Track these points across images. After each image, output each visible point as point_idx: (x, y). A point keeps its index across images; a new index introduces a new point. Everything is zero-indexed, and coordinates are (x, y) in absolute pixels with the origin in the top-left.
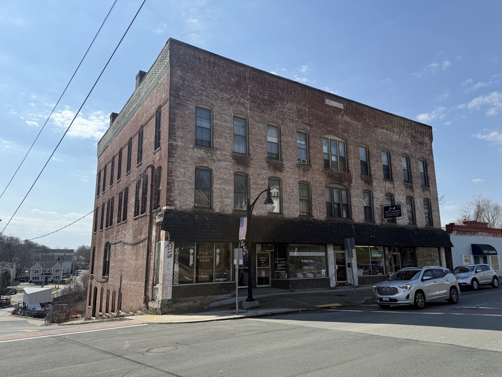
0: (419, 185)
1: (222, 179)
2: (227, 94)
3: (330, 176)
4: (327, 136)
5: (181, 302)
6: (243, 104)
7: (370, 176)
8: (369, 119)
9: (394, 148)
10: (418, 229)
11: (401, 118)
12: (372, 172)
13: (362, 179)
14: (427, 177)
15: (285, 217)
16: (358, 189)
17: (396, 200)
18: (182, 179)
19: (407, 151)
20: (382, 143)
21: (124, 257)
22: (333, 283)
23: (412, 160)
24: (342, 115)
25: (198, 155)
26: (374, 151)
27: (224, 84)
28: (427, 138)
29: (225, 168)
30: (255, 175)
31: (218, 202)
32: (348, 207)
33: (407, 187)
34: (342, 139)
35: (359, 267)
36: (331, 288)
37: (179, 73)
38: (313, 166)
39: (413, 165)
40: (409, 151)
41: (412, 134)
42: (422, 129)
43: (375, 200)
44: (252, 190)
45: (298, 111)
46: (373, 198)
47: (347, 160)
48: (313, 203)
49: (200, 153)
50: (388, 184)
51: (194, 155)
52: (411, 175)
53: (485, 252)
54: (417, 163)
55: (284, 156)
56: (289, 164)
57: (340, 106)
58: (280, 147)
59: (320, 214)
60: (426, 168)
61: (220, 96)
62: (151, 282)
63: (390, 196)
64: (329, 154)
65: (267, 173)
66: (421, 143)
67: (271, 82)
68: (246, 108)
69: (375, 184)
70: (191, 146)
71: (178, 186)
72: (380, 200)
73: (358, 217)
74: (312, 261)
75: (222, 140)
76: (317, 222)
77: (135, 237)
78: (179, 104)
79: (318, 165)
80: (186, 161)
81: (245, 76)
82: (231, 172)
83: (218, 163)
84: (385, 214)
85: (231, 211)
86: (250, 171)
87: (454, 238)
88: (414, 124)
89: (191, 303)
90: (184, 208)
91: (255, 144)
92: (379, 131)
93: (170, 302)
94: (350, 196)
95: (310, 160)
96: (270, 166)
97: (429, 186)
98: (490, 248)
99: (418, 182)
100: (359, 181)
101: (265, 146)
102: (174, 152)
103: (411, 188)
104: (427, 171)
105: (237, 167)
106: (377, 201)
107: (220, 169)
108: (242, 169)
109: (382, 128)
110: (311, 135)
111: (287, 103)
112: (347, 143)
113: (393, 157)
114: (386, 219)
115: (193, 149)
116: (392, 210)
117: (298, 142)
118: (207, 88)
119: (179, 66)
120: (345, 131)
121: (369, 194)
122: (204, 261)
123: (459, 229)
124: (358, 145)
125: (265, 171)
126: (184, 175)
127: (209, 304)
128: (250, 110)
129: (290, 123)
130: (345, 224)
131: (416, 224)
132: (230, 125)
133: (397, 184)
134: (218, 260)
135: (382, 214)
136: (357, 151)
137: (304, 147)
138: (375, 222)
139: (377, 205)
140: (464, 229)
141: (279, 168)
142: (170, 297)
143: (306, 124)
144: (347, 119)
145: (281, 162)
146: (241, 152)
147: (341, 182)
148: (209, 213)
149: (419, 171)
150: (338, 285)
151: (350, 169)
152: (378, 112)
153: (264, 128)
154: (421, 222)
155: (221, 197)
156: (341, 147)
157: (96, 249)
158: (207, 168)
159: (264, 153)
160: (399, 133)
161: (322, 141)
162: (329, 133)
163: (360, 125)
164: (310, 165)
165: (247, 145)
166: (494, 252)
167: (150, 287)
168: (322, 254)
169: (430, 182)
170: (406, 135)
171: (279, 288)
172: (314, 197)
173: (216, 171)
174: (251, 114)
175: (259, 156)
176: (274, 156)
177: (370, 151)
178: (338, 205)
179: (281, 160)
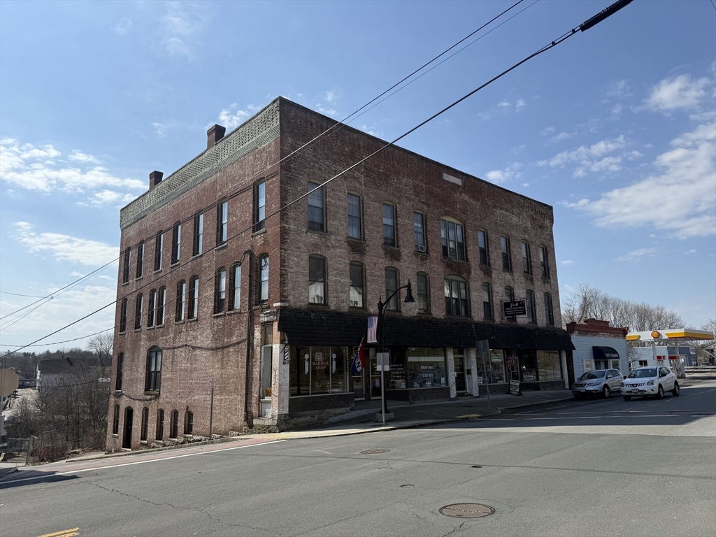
0: (539, 277)
1: (337, 270)
2: (340, 166)
3: (449, 265)
4: (446, 218)
5: (298, 417)
6: (357, 179)
7: (489, 265)
8: (488, 197)
9: (514, 233)
10: (538, 329)
11: (521, 196)
12: (492, 261)
13: (481, 269)
14: (548, 267)
15: (403, 315)
16: (477, 281)
17: (516, 294)
18: (296, 269)
19: (527, 237)
20: (500, 226)
21: (194, 366)
22: (453, 393)
23: (532, 247)
24: (461, 193)
25: (311, 240)
26: (493, 236)
27: (338, 154)
28: (548, 221)
29: (340, 257)
30: (372, 265)
31: (334, 297)
32: (467, 303)
33: (527, 279)
34: (460, 221)
35: (479, 375)
36: (451, 399)
37: (290, 140)
38: (431, 254)
39: (533, 253)
40: (529, 236)
41: (533, 216)
42: (543, 210)
43: (494, 294)
44: (368, 283)
45: (415, 187)
46: (492, 292)
47: (466, 247)
48: (432, 299)
49: (314, 238)
50: (508, 276)
51: (307, 241)
52: (531, 265)
53: (608, 355)
54: (538, 250)
55: (401, 242)
56: (406, 252)
57: (458, 181)
58: (397, 230)
59: (439, 312)
60: (547, 257)
61: (333, 169)
62: (255, 395)
63: (510, 291)
64: (447, 240)
65: (384, 262)
66: (541, 227)
67: (386, 153)
68: (360, 183)
69: (494, 275)
70: (304, 230)
71: (292, 278)
72: (500, 295)
73: (478, 315)
74: (431, 367)
75: (336, 223)
76: (435, 322)
77: (215, 339)
78: (290, 179)
79: (436, 253)
80: (299, 248)
81: (359, 145)
82: (346, 261)
83: (332, 250)
84: (505, 311)
85: (347, 308)
86: (367, 260)
87: (575, 339)
88: (534, 203)
89: (309, 418)
90: (298, 304)
91: (371, 227)
92: (499, 212)
93: (287, 418)
94: (469, 290)
95: (427, 246)
96: (387, 254)
97: (549, 277)
98: (613, 351)
99: (538, 272)
100: (479, 272)
101: (381, 229)
102: (286, 237)
103: (531, 280)
104: (547, 261)
105: (353, 255)
106: (496, 296)
107: (335, 257)
108: (357, 257)
109: (501, 209)
110: (428, 216)
111: (403, 177)
112: (465, 227)
113: (512, 244)
114: (505, 318)
115: (306, 233)
116: (513, 306)
117: (415, 224)
118: (319, 159)
119: (290, 132)
120: (464, 212)
121: (488, 288)
122: (320, 368)
123: (581, 329)
124: (476, 230)
125: (381, 260)
126: (297, 265)
127: (327, 419)
128: (365, 186)
129: (406, 202)
130: (465, 323)
131: (536, 323)
132: (344, 204)
133: (517, 275)
134: (334, 367)
135: (502, 310)
136: (476, 237)
137: (421, 231)
138: (494, 320)
139: (496, 300)
140: (585, 329)
141: (395, 256)
142: (286, 411)
143: (423, 203)
144: (465, 197)
145: (398, 249)
146: (354, 237)
147: (460, 274)
148: (324, 311)
149: (539, 260)
150: (458, 395)
151: (469, 257)
152: (497, 189)
153: (380, 207)
154: (542, 321)
155: (337, 290)
156: (459, 232)
157: (126, 356)
158: (321, 255)
159: (380, 239)
160: (518, 215)
161: (439, 224)
162: (447, 213)
163: (478, 205)
164: (427, 253)
165: (362, 228)
166: (616, 355)
167: (254, 401)
168: (441, 359)
169: (551, 272)
170: (525, 216)
171: (395, 400)
172: (432, 291)
173: (331, 260)
174: (366, 190)
175: (375, 241)
176: (389, 241)
177: (489, 235)
178: (457, 300)
179: (398, 247)
